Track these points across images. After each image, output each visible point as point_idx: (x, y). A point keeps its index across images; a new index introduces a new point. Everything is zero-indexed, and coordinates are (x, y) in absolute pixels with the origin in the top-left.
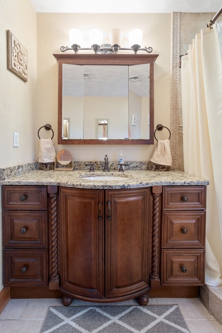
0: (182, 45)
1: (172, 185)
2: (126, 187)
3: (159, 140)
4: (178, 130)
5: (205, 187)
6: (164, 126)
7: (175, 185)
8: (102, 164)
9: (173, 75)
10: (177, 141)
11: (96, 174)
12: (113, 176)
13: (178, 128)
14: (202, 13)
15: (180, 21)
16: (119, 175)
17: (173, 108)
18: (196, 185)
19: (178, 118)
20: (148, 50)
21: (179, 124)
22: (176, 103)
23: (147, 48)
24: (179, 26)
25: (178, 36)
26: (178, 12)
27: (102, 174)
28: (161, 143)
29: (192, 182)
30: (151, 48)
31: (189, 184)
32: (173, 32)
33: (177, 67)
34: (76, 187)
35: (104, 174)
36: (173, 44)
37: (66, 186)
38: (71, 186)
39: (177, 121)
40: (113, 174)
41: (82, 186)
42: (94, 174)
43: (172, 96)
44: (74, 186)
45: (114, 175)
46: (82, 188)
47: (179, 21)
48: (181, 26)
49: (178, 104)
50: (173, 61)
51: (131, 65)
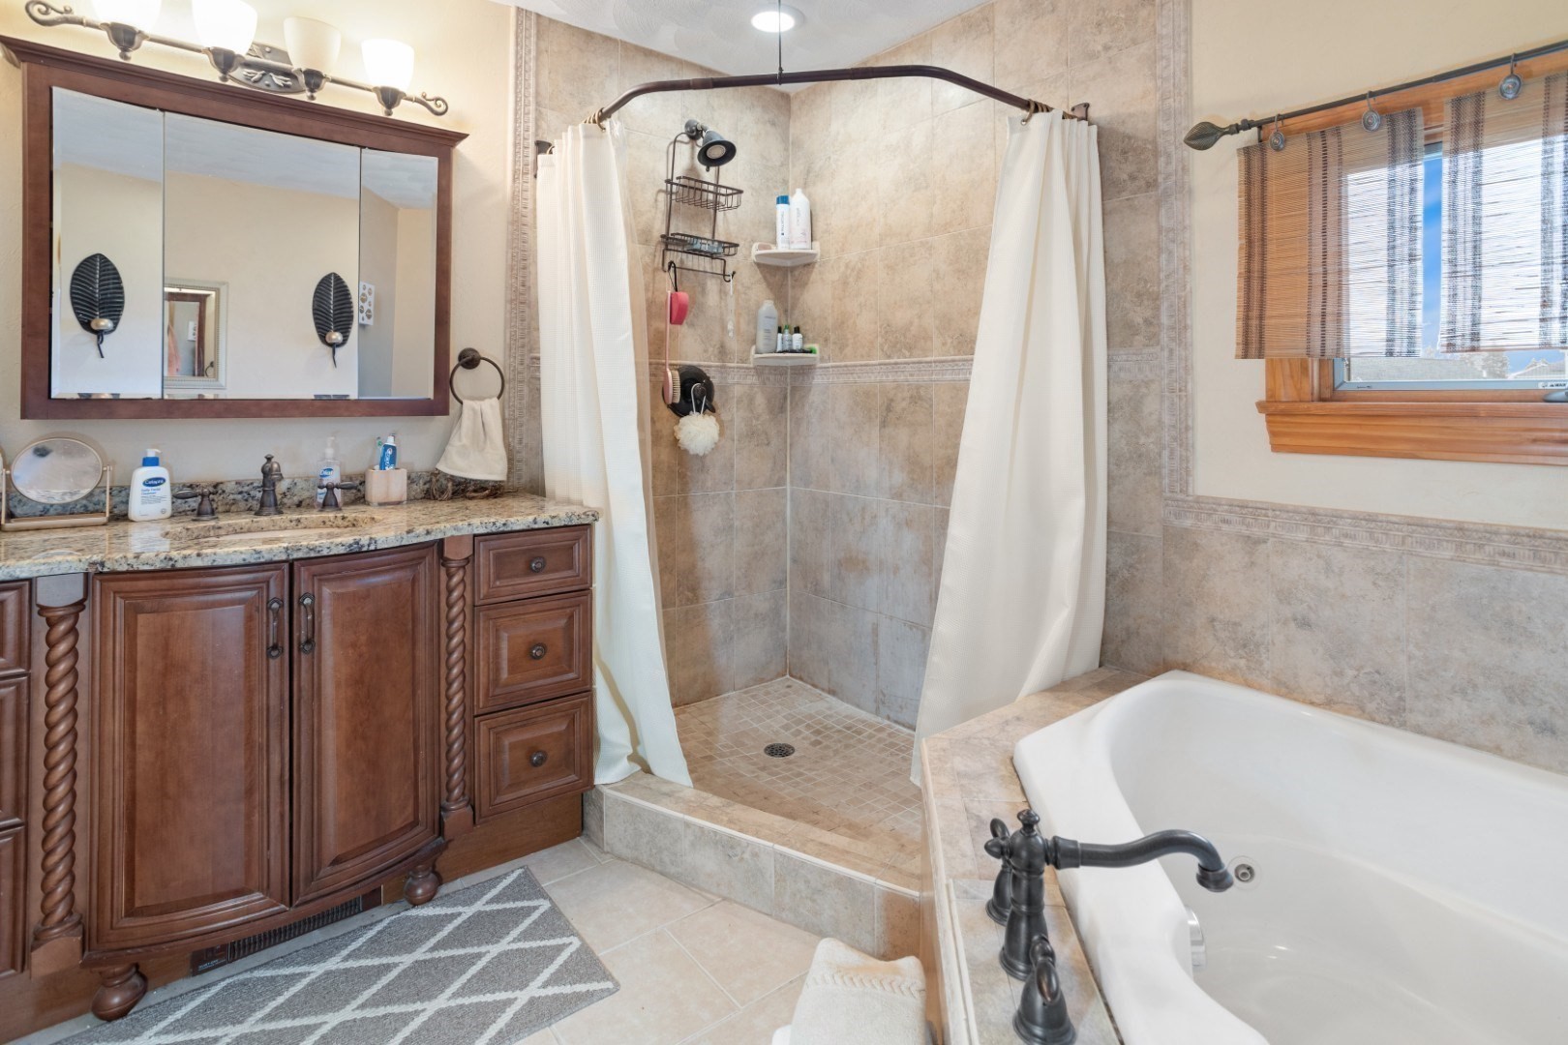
0: (543, 110)
1: (501, 529)
2: (363, 546)
3: (465, 402)
4: (529, 367)
5: (588, 526)
6: (483, 356)
7: (509, 529)
8: (246, 489)
9: (514, 197)
10: (524, 401)
11: (230, 525)
12: (300, 526)
13: (527, 361)
14: (601, 35)
15: (538, 38)
16: (324, 522)
17: (512, 301)
18: (565, 526)
19: (529, 333)
20: (432, 104)
21: (530, 351)
22: (523, 286)
23: (428, 97)
24: (533, 54)
25: (532, 81)
26: (531, 12)
27: (255, 525)
28: (474, 410)
29: (554, 517)
30: (443, 101)
31: (548, 523)
32: (517, 68)
33: (527, 174)
34: (179, 565)
35: (264, 525)
36: (516, 102)
37: (135, 567)
38: (158, 566)
39: (526, 340)
40: (299, 521)
41: (206, 559)
42: (220, 528)
43: (510, 262)
44: (171, 563)
45: (305, 523)
46: (209, 564)
47: (533, 39)
48: (539, 52)
49: (529, 287)
50: (516, 153)
51: (370, 148)
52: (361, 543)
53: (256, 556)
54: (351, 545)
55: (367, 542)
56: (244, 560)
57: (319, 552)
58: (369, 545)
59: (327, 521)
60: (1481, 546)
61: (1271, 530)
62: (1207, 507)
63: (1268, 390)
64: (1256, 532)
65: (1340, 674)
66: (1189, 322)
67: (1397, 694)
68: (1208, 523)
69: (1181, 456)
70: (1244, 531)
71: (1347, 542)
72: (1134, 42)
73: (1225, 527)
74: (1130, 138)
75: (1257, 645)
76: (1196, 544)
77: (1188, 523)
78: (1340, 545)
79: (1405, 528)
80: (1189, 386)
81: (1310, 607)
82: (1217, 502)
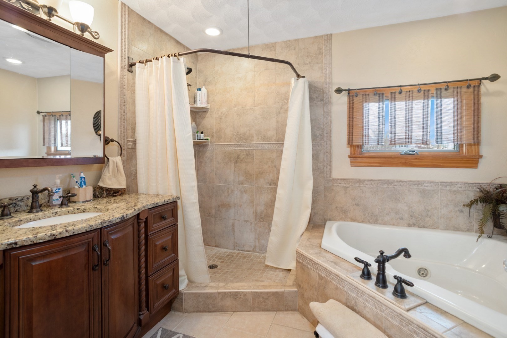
0: (130, 45)
2: (125, 218)
3: (109, 158)
4: (126, 144)
5: (176, 202)
6: (115, 140)
7: (158, 205)
8: (14, 201)
9: (121, 77)
10: (125, 157)
11: (25, 219)
12: (57, 215)
13: (126, 142)
14: (148, 20)
15: (129, 16)
16: (69, 212)
17: (121, 118)
18: (172, 202)
19: (126, 131)
20: (93, 33)
21: (127, 138)
22: (124, 112)
23: (92, 30)
24: (127, 22)
25: (127, 32)
26: (126, 5)
27: (36, 217)
28: (113, 162)
29: (169, 199)
30: (98, 34)
31: (168, 202)
32: (122, 26)
33: (125, 69)
34: (57, 237)
35: (40, 217)
36: (122, 40)
37: (35, 242)
38: (47, 239)
39: (125, 134)
40: (56, 213)
41: (70, 233)
43: (120, 103)
44: (54, 237)
45: (59, 213)
46: (72, 234)
47: (127, 16)
48: (129, 22)
49: (126, 113)
50: (121, 60)
51: (74, 48)
52: (124, 217)
53: (91, 228)
54: (121, 218)
55: (126, 216)
56: (86, 230)
57: (112, 222)
58: (126, 217)
59: (70, 211)
60: (391, 184)
61: (350, 185)
62: (335, 180)
63: (350, 152)
64: (347, 185)
65: (365, 215)
66: (331, 135)
67: (376, 217)
68: (336, 184)
69: (329, 168)
70: (344, 185)
71: (367, 186)
72: (317, 63)
73: (340, 185)
74: (316, 87)
75: (347, 211)
76: (333, 190)
77: (331, 184)
78: (365, 186)
79: (378, 182)
80: (331, 151)
81: (359, 201)
82: (338, 179)
